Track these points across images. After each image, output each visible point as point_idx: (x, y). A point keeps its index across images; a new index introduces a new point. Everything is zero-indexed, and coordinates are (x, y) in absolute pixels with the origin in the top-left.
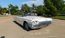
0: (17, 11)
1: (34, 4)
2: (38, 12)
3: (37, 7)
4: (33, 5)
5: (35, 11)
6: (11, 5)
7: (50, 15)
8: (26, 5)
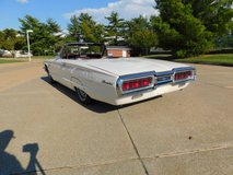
0: (53, 43)
1: (116, 15)
2: (134, 42)
3: (129, 24)
4: (114, 19)
5: (120, 39)
6: (31, 20)
7: (179, 53)
8: (85, 18)
